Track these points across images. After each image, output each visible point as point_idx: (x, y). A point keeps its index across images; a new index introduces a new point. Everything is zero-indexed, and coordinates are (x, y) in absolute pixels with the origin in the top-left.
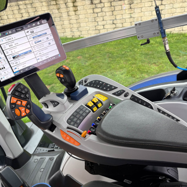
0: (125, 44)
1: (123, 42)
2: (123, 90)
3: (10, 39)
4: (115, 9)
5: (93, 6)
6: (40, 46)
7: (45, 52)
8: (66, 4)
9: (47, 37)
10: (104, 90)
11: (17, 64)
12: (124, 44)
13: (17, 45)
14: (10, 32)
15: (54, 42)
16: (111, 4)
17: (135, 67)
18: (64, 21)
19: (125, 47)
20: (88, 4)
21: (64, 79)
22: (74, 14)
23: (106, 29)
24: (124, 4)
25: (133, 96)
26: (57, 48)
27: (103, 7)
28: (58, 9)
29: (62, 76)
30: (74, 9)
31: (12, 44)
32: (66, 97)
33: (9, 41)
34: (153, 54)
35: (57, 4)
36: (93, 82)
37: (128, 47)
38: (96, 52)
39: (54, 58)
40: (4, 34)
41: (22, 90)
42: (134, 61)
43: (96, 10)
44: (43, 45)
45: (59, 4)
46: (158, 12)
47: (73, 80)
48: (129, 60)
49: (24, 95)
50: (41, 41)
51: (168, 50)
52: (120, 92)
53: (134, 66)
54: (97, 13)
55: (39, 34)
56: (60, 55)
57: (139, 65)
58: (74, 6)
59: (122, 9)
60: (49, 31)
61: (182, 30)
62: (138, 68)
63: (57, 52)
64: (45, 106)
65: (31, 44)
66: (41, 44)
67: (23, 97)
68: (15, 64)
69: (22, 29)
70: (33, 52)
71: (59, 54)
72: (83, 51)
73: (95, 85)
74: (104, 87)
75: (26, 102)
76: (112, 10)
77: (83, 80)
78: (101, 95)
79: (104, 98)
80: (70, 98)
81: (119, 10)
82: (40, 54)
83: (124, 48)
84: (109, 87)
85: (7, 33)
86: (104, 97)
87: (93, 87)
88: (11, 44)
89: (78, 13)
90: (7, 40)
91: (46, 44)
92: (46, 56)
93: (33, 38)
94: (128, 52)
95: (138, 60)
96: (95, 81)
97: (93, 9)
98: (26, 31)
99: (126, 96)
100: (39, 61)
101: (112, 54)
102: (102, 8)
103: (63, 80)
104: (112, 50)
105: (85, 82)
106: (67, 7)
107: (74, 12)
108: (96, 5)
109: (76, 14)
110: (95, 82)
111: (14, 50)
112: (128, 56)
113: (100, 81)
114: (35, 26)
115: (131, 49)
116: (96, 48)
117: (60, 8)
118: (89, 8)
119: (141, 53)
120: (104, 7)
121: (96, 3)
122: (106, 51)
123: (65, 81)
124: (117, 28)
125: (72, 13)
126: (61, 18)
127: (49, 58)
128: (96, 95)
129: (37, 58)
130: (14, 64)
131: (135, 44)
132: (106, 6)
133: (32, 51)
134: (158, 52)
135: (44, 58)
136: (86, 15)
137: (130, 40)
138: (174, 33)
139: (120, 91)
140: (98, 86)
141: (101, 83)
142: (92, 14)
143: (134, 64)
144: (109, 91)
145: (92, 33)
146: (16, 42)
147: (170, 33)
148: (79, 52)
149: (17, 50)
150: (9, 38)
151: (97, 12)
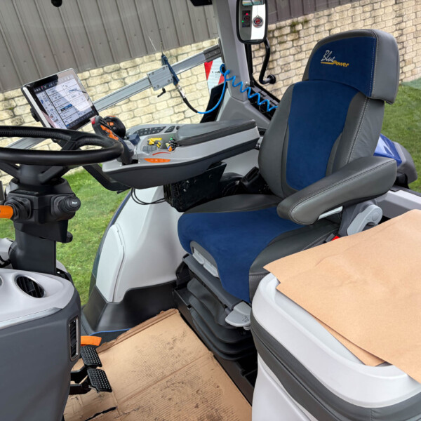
29: (112, 124)
40: (48, 86)
51: (184, 97)
62: (87, 227)
74: (152, 131)
84: (157, 130)
103: (114, 128)
123: (116, 128)
139: (170, 127)
140: (146, 133)
141: (146, 129)
144: (160, 132)
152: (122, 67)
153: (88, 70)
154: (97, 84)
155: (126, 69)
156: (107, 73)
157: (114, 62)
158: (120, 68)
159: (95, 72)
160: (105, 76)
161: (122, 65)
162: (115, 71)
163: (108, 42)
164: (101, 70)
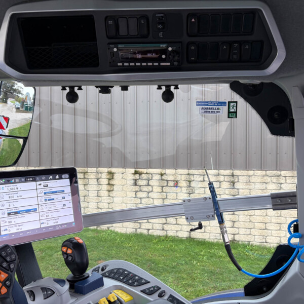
0: (178, 250)
1: (176, 248)
2: (157, 287)
3: (14, 189)
4: (167, 196)
5: (137, 188)
6: (50, 206)
7: (55, 215)
8: (98, 179)
9: (63, 195)
10: (129, 285)
11: (10, 224)
12: (176, 251)
13: (20, 198)
14: (17, 180)
15: (71, 205)
16: (162, 189)
17: (192, 292)
18: (89, 203)
19: (178, 255)
20: (131, 184)
21: (72, 256)
22: (107, 195)
23: (151, 224)
24: (180, 193)
25: (171, 296)
26: (72, 213)
27: (150, 192)
28: (85, 185)
29: (69, 251)
30: (109, 188)
31: (14, 195)
32: (67, 286)
33: (12, 191)
34: (222, 274)
35: (84, 178)
36: (115, 271)
37: (183, 257)
38: (131, 257)
39: (66, 226)
40: (8, 181)
41: (7, 255)
42: (191, 282)
43: (140, 195)
44: (54, 206)
45: (88, 179)
46: (212, 189)
47: (85, 261)
48: (183, 279)
49: (8, 264)
50: (53, 199)
51: (227, 242)
52: (152, 289)
53: (190, 290)
54: (141, 198)
55: (54, 190)
56: (74, 224)
57: (199, 289)
58: (109, 184)
59: (178, 198)
60: (68, 190)
61: (266, 242)
62: (196, 295)
63: (71, 219)
64: (30, 297)
65: (39, 201)
66: (53, 203)
67: (4, 266)
68: (7, 224)
69: (35, 180)
70: (38, 211)
71: (73, 222)
72: (110, 252)
73: (116, 276)
74: (129, 280)
75: (7, 275)
76: (163, 198)
77: (99, 267)
78: (123, 293)
79: (127, 297)
80: (73, 291)
81: (172, 199)
82: (47, 216)
83: (177, 257)
84: (137, 281)
85: (13, 181)
86: (128, 295)
87: (113, 278)
88: (12, 195)
89: (113, 194)
90: (9, 189)
91: (59, 205)
92: (55, 221)
93: (45, 193)
94: (182, 264)
95: (197, 280)
96: (119, 269)
97: (136, 192)
98: (38, 183)
99: (161, 296)
100: (43, 226)
101: (156, 264)
102: (148, 192)
103: (70, 258)
104: (156, 258)
105: (103, 270)
106: (99, 184)
107: (108, 192)
108: (141, 187)
109: (109, 196)
110: (117, 271)
111: (14, 203)
112: (181, 271)
113: (125, 270)
114: (51, 179)
115: (187, 259)
116: (132, 250)
117: (87, 184)
118: (130, 189)
119: (203, 270)
120: (152, 191)
121: (141, 184)
122: (146, 257)
123: (72, 259)
124: (168, 224)
125: (104, 193)
126: (86, 197)
127: (59, 225)
128: (115, 291)
129: (41, 221)
130: (6, 222)
131: (195, 253)
132: (154, 190)
133: (38, 209)
134: (230, 271)
135: (51, 223)
136: (124, 198)
137: (186, 245)
138: (254, 245)
139: (153, 287)
140: (122, 278)
141: (126, 272)
142: (133, 198)
143: (190, 286)
144: (137, 286)
145: (129, 227)
146: (20, 194)
147: (249, 244)
148: (103, 253)
149: (17, 205)
150: (13, 187)
151: (141, 196)
152: (282, 175)
153: (254, 170)
154: (257, 181)
155: (285, 177)
156: (267, 176)
157: (277, 169)
158: (281, 175)
159: (259, 173)
160: (265, 177)
161: (283, 173)
162: (276, 176)
163: (277, 154)
164: (264, 173)
